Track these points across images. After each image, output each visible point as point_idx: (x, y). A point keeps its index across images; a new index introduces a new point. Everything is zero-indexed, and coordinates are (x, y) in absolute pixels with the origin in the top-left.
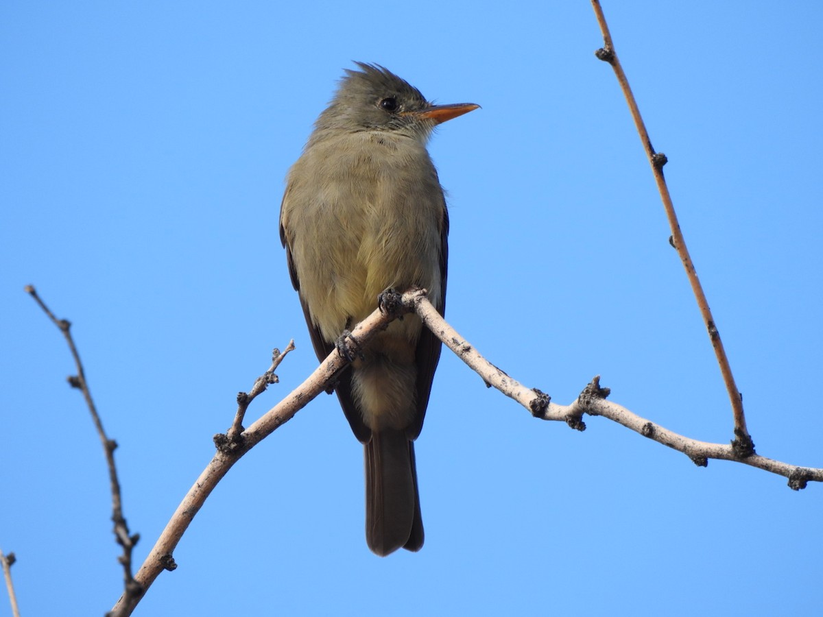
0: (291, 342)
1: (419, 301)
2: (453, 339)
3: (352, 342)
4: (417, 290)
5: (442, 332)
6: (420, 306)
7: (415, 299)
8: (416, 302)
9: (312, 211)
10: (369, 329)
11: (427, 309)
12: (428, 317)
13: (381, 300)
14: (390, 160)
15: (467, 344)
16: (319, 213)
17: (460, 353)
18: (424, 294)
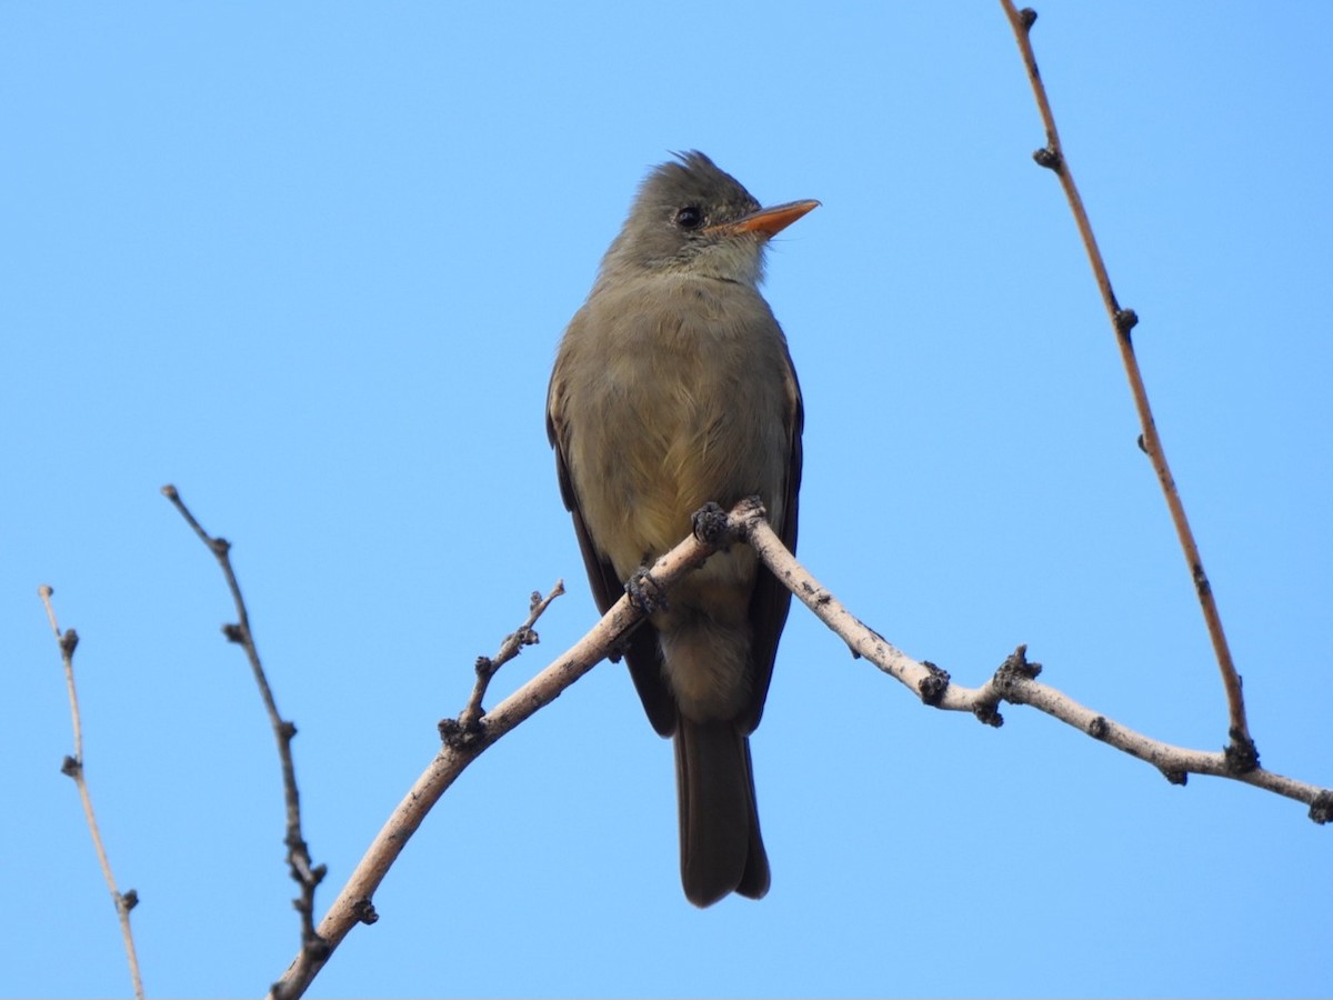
0: (559, 582)
1: (754, 525)
2: (804, 584)
3: (650, 584)
4: (750, 509)
5: (788, 573)
6: (755, 532)
7: (748, 522)
8: (749, 527)
9: (598, 398)
10: (677, 566)
11: (766, 537)
12: (767, 549)
13: (696, 522)
14: (714, 328)
15: (824, 593)
16: (608, 401)
17: (814, 605)
18: (761, 515)
